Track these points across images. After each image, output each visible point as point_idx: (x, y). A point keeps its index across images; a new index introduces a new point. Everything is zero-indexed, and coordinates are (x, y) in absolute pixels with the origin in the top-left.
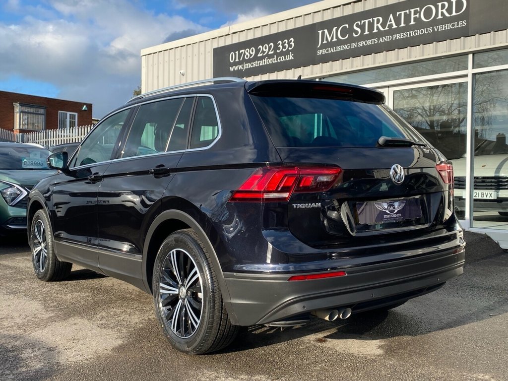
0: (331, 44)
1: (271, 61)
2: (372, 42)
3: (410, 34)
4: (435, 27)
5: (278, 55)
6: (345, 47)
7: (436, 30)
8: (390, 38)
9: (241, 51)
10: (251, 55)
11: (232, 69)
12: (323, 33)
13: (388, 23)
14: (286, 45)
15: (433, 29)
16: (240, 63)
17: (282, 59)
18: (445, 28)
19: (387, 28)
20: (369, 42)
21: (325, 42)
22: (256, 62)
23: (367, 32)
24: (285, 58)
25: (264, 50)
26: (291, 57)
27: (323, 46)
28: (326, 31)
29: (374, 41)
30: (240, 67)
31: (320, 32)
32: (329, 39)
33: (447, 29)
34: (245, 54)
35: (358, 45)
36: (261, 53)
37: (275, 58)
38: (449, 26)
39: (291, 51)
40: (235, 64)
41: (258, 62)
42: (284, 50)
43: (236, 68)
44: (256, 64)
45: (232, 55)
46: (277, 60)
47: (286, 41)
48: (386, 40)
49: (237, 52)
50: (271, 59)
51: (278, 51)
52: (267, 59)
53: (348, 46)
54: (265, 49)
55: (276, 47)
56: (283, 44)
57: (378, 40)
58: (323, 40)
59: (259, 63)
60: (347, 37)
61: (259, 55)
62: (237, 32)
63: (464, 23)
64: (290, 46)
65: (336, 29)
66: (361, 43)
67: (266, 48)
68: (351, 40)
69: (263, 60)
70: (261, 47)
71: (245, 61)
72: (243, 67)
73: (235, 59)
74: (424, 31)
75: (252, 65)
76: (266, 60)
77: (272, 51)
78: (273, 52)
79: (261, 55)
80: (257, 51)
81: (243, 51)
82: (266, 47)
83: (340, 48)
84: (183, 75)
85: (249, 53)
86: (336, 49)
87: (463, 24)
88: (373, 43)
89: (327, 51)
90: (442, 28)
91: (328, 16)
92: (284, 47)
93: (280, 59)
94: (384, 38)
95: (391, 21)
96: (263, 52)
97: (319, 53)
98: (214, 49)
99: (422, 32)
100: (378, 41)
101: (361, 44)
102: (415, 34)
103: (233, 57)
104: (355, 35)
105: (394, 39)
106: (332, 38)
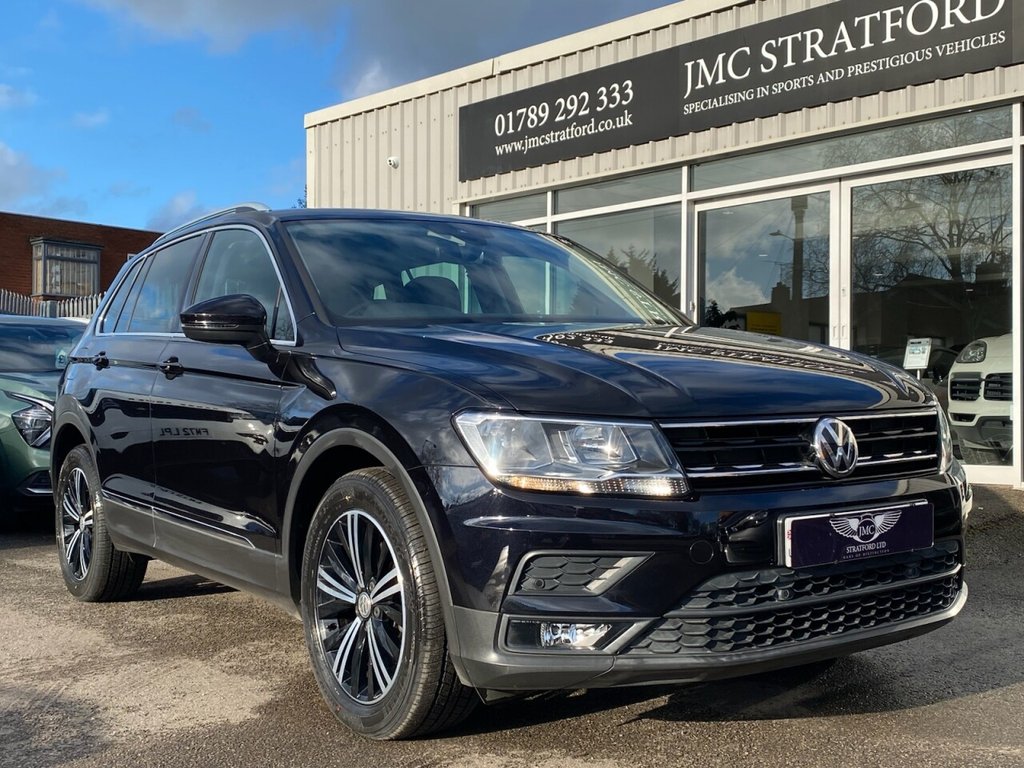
0: (713, 91)
1: (583, 131)
2: (801, 84)
3: (884, 63)
4: (938, 48)
5: (600, 117)
6: (744, 96)
7: (940, 54)
8: (840, 73)
9: (519, 111)
10: (540, 119)
11: (499, 151)
12: (696, 67)
13: (837, 42)
14: (616, 95)
15: (934, 52)
16: (517, 137)
17: (608, 125)
18: (960, 49)
19: (833, 53)
20: (795, 84)
21: (700, 86)
22: (552, 134)
23: (790, 63)
24: (615, 123)
25: (570, 107)
26: (626, 121)
27: (697, 96)
28: (702, 62)
29: (807, 81)
30: (518, 146)
31: (689, 65)
32: (709, 80)
33: (963, 50)
34: (527, 117)
35: (771, 90)
36: (562, 115)
37: (593, 124)
38: (968, 45)
39: (626, 107)
40: (507, 139)
41: (557, 134)
42: (611, 106)
43: (509, 148)
44: (551, 138)
45: (500, 119)
46: (596, 128)
47: (616, 86)
48: (832, 78)
49: (510, 114)
50: (584, 127)
51: (599, 109)
52: (575, 127)
53: (751, 93)
54: (570, 104)
55: (595, 101)
56: (609, 94)
57: (815, 79)
58: (695, 83)
59: (559, 136)
60: (747, 74)
61: (558, 119)
62: (509, 71)
63: (1000, 36)
64: (624, 97)
65: (724, 58)
66: (777, 87)
67: (572, 104)
68: (757, 80)
69: (568, 130)
70: (561, 100)
71: (528, 133)
72: (523, 145)
73: (507, 128)
74: (915, 56)
75: (544, 140)
76: (572, 129)
77: (585, 109)
78: (587, 112)
79: (563, 118)
80: (554, 111)
81: (524, 110)
82: (572, 100)
83: (732, 99)
84: (395, 166)
85: (537, 115)
86: (723, 101)
87: (998, 38)
88: (804, 86)
89: (706, 105)
90: (954, 49)
91: (705, 30)
92: (612, 100)
93: (603, 126)
94: (827, 73)
95: (841, 37)
96: (567, 112)
97: (688, 109)
98: (461, 109)
99: (909, 58)
100: (815, 81)
101: (779, 88)
102: (894, 63)
103: (501, 124)
104: (764, 70)
105: (850, 75)
106: (716, 78)
